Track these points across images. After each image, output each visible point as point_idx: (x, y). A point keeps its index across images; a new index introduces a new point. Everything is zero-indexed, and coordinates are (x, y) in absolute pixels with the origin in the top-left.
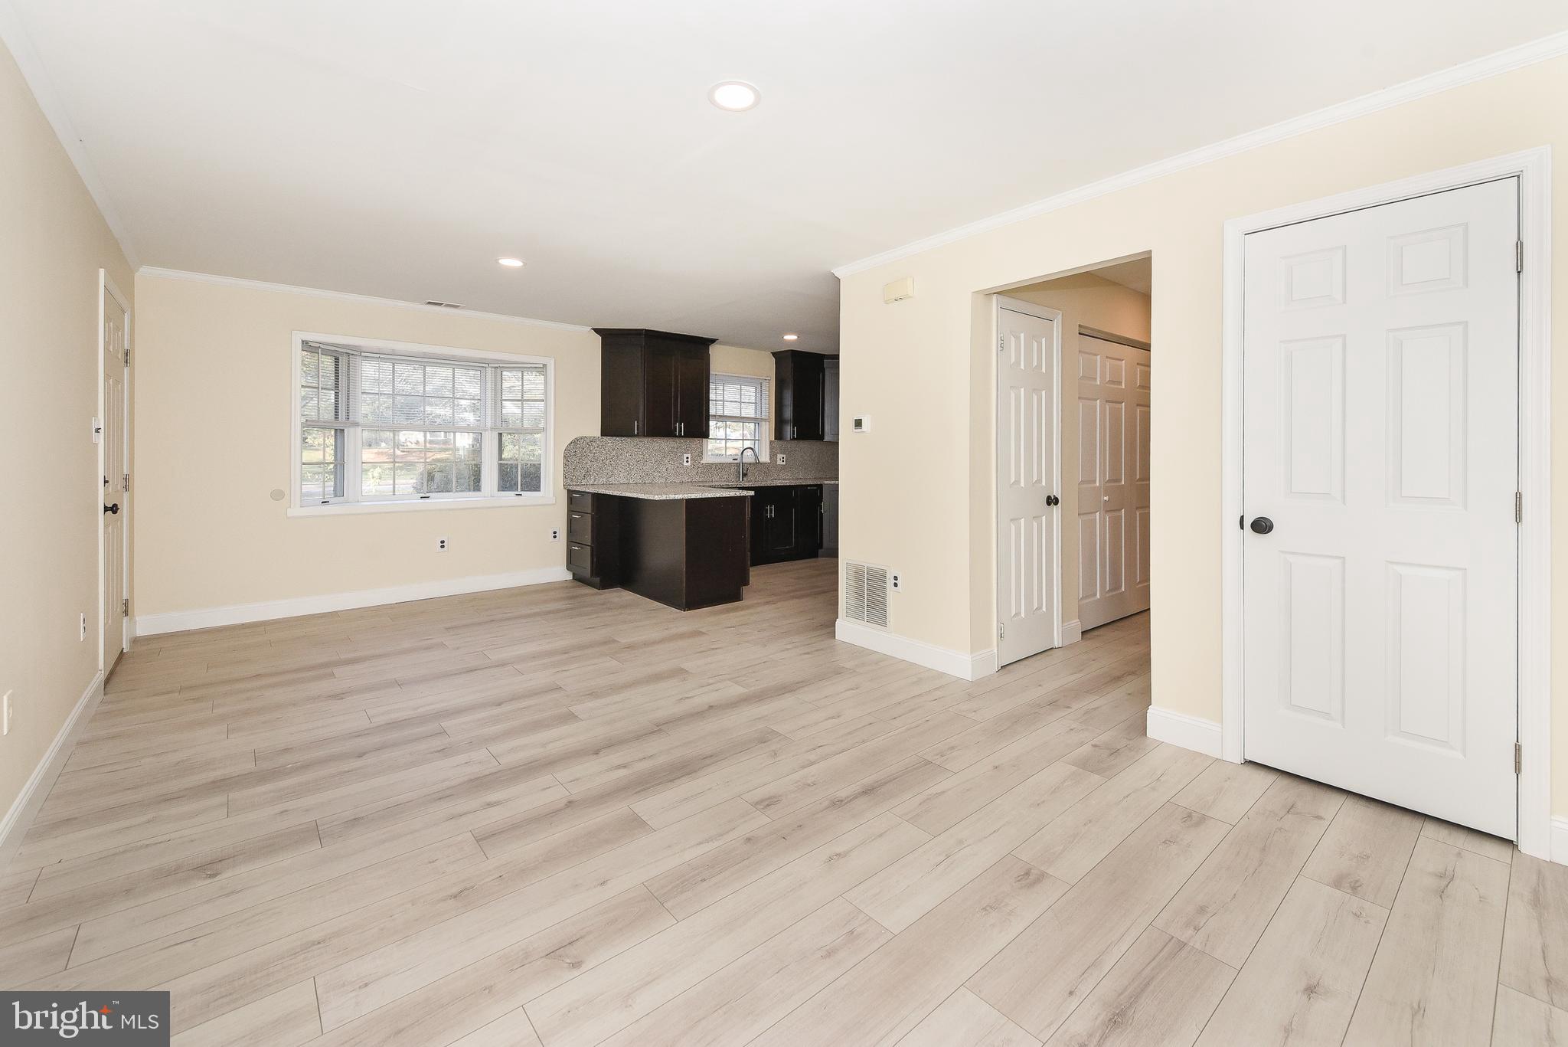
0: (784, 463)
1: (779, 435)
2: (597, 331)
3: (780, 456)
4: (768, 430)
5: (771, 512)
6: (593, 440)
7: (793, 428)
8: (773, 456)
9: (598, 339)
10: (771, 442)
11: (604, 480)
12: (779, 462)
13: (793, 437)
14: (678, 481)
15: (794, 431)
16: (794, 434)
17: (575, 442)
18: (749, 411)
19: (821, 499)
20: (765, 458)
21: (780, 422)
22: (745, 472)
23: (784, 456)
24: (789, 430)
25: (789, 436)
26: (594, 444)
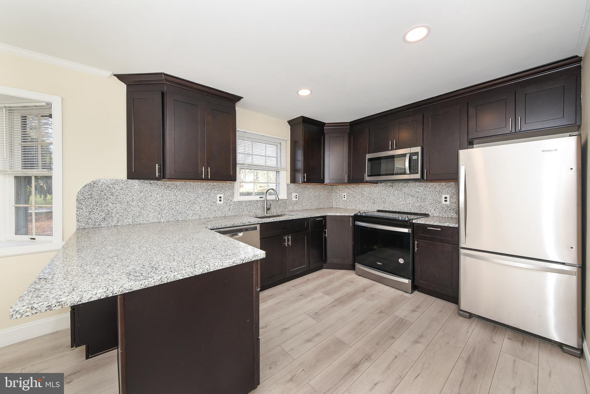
0: (297, 199)
1: (293, 180)
2: (121, 77)
3: (294, 195)
4: (285, 175)
5: (288, 241)
6: (116, 182)
7: (304, 174)
8: (289, 194)
9: (123, 87)
10: (288, 185)
11: (130, 220)
12: (294, 199)
13: (304, 181)
14: (212, 216)
15: (304, 176)
16: (304, 178)
17: (92, 185)
18: (272, 162)
19: (325, 227)
20: (283, 195)
21: (294, 171)
22: (268, 207)
23: (297, 194)
24: (300, 177)
25: (301, 180)
26: (116, 186)
